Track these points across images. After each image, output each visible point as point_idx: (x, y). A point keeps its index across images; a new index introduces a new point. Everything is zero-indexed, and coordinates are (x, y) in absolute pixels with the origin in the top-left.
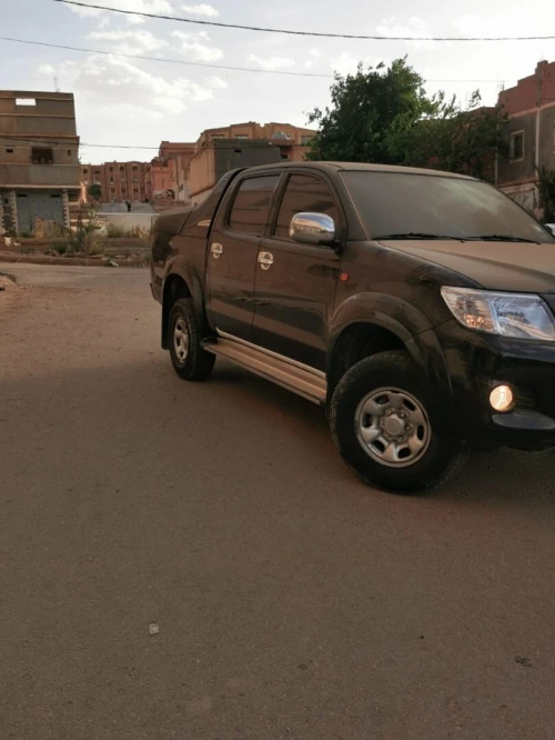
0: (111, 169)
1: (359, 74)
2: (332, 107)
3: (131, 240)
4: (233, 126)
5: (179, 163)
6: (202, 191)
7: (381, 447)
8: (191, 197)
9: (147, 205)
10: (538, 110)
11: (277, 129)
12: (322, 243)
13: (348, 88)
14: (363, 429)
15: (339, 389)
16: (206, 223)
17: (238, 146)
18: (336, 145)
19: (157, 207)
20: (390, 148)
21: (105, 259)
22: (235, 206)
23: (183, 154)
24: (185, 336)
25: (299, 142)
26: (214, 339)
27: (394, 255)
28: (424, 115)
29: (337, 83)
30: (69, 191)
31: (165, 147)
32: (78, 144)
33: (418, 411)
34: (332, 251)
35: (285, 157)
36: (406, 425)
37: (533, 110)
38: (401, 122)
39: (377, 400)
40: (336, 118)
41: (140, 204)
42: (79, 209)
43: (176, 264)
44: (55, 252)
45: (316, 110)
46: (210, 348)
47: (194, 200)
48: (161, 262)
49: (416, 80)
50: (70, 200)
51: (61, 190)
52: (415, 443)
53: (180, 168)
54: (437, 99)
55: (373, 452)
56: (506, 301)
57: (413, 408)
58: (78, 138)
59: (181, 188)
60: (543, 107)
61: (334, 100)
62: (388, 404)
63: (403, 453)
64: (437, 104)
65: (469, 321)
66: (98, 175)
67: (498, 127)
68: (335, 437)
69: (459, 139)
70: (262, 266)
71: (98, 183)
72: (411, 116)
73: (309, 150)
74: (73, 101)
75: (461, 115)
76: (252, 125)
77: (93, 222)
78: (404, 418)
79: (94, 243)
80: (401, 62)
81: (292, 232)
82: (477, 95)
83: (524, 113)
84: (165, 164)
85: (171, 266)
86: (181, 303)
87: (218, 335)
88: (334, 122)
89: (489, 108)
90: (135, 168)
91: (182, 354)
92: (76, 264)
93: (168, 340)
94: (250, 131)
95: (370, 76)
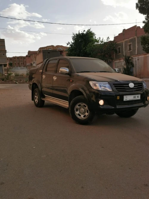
0: (15, 58)
1: (79, 33)
2: (73, 41)
3: (22, 77)
4: (47, 46)
5: (33, 56)
6: (40, 63)
7: (80, 116)
8: (37, 65)
9: (25, 68)
10: (124, 41)
11: (59, 47)
12: (66, 74)
13: (76, 37)
14: (76, 112)
15: (71, 104)
16: (41, 71)
17: (49, 52)
18: (74, 51)
19: (28, 68)
20: (88, 51)
21: (15, 82)
22: (48, 67)
23: (34, 54)
24: (37, 97)
25: (65, 50)
26: (44, 97)
27: (80, 76)
28: (96, 43)
29: (73, 35)
30: (4, 64)
31: (29, 52)
32: (6, 52)
33: (87, 107)
34: (69, 76)
35: (61, 54)
36: (85, 110)
37: (122, 41)
38: (90, 45)
39: (79, 106)
40: (74, 44)
41: (23, 67)
42: (7, 69)
43: (34, 81)
44: (1, 80)
45: (69, 42)
46: (43, 99)
47: (38, 66)
48: (31, 81)
49: (93, 34)
50: (4, 67)
51: (2, 64)
52: (87, 114)
53: (34, 58)
54: (99, 39)
55: (78, 116)
56: (102, 84)
57: (86, 107)
58: (6, 51)
59: (34, 63)
60: (125, 40)
61: (73, 40)
62: (81, 106)
63: (84, 116)
64: (99, 40)
65: (95, 88)
66: (12, 60)
67: (114, 46)
68: (70, 114)
69: (105, 49)
70: (54, 80)
71: (12, 62)
72: (93, 43)
73: (67, 52)
74: (4, 41)
75: (105, 43)
76: (52, 46)
77: (11, 72)
78: (84, 109)
79: (12, 78)
80: (89, 30)
81: (60, 72)
82: (108, 38)
83: (120, 42)
84: (30, 57)
85: (33, 81)
86: (36, 89)
87: (45, 96)
88: (73, 45)
89: (112, 41)
90: (21, 58)
91: (37, 101)
92: (7, 83)
93: (33, 99)
94: (52, 48)
95: (82, 34)
